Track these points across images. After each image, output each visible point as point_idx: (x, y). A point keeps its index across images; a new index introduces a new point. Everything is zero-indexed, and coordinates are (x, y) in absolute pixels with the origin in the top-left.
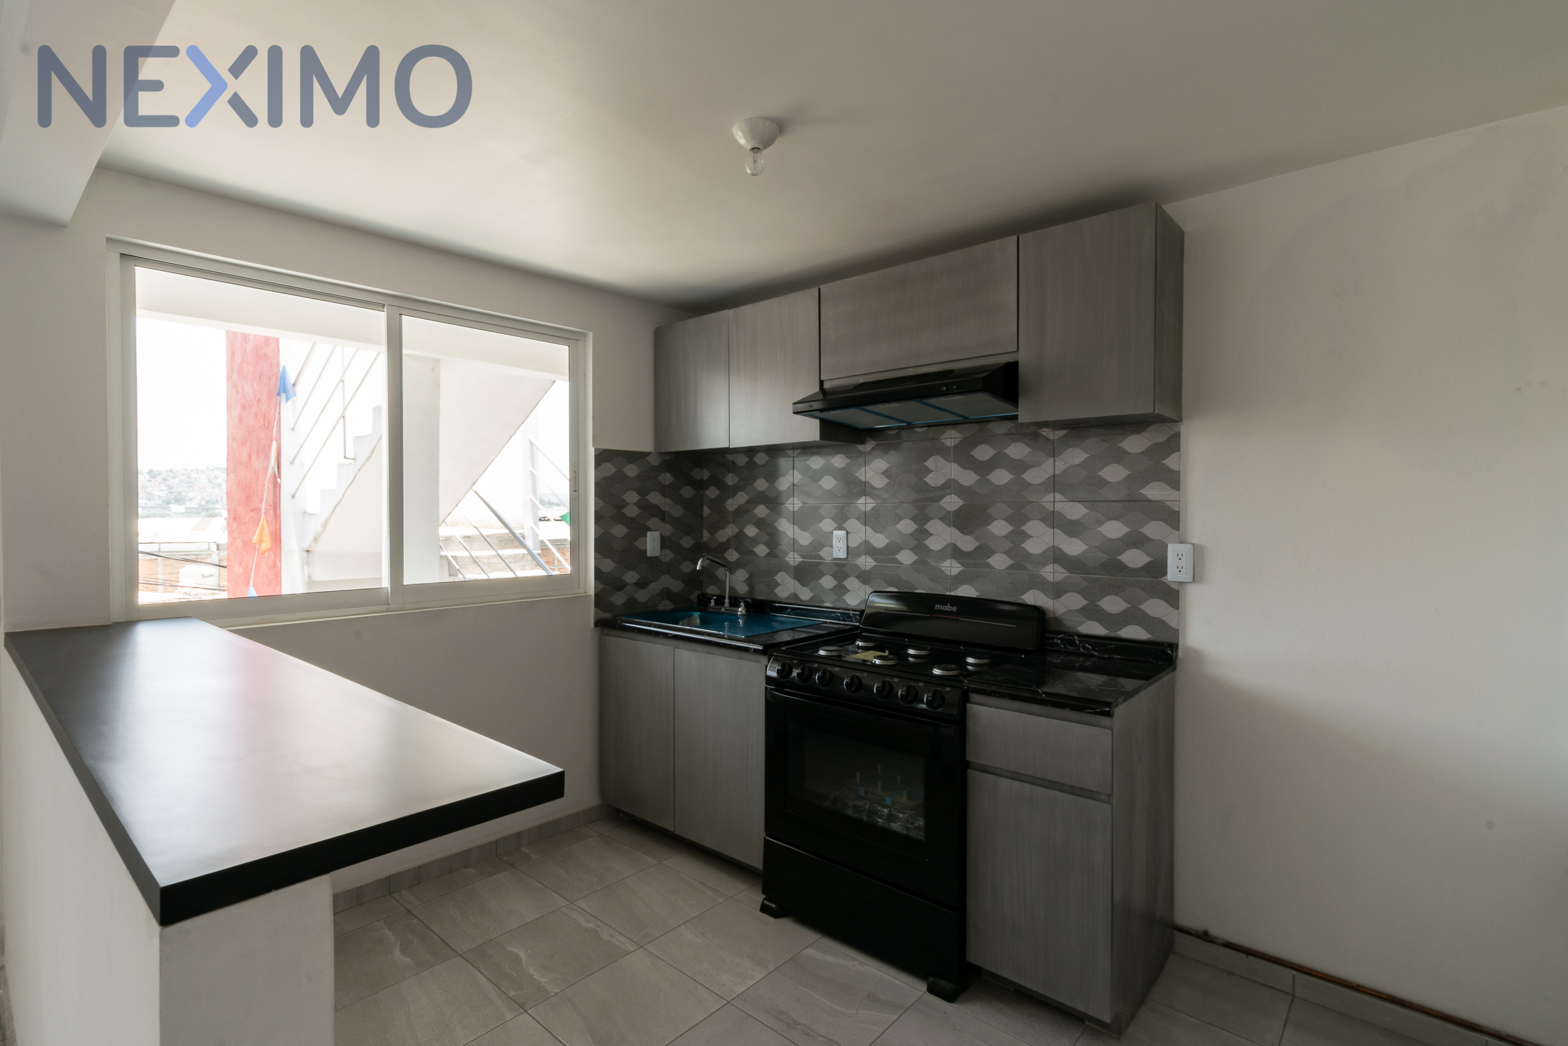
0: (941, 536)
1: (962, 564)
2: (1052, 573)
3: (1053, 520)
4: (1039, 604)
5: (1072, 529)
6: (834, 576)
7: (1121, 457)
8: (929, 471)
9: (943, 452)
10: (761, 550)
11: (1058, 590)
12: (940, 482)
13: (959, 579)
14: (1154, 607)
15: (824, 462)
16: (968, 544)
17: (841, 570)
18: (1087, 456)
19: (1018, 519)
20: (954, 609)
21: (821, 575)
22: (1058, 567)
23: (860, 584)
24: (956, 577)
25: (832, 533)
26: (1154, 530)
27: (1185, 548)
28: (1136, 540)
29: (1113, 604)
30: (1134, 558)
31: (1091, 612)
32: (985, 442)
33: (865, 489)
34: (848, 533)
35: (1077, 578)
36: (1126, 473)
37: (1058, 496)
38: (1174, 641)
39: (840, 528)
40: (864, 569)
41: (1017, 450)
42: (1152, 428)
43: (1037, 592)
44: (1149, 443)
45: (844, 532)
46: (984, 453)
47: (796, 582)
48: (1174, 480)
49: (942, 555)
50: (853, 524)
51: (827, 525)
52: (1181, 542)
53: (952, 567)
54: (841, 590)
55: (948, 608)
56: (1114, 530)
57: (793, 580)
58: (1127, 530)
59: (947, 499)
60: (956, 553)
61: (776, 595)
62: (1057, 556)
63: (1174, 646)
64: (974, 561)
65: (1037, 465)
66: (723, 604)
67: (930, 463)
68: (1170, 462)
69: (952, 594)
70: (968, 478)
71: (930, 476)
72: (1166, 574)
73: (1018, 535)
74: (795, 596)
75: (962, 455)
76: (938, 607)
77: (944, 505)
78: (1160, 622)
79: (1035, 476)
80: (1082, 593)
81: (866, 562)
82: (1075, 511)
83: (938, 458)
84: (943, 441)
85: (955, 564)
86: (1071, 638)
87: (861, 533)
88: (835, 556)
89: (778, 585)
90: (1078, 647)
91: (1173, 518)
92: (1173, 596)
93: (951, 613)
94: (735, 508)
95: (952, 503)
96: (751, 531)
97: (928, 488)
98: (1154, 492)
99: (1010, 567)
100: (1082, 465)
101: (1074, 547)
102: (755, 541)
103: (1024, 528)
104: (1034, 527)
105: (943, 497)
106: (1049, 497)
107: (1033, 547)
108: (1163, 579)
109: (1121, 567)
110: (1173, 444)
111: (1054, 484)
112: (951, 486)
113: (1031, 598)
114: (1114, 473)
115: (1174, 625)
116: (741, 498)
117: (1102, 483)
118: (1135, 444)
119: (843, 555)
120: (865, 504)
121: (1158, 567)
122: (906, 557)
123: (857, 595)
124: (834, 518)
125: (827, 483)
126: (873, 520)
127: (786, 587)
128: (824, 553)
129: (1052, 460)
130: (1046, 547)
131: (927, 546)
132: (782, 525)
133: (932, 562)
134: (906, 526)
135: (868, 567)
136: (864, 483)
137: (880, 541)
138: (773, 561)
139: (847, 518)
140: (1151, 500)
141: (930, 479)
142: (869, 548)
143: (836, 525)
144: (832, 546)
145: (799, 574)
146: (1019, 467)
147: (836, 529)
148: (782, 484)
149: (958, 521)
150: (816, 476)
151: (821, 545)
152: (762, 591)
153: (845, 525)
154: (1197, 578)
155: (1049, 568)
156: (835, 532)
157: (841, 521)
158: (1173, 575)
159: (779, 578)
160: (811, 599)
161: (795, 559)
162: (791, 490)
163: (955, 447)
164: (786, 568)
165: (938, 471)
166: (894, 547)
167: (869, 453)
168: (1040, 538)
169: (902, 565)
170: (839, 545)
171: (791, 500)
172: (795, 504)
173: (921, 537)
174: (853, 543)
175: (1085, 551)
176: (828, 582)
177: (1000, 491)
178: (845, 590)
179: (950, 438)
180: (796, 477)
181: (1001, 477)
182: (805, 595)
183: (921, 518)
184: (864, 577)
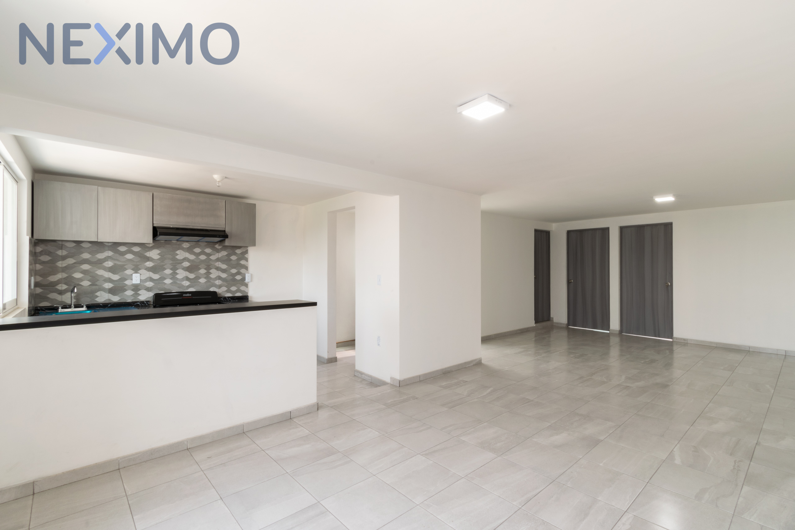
0: (181, 274)
1: (190, 282)
2: (218, 282)
3: (218, 269)
4: (214, 291)
5: (224, 271)
6: (133, 290)
7: (235, 254)
8: (177, 255)
9: (183, 249)
10: (85, 283)
11: (220, 287)
12: (182, 258)
13: (189, 287)
14: (243, 288)
15: (127, 249)
16: (192, 276)
17: (136, 288)
18: (227, 253)
19: (208, 268)
20: (190, 295)
21: (126, 290)
22: (220, 281)
23: (147, 292)
24: (187, 286)
26: (243, 271)
27: (249, 275)
28: (239, 273)
29: (234, 288)
30: (238, 277)
31: (228, 291)
32: (198, 247)
33: (148, 259)
34: (140, 274)
35: (225, 283)
36: (237, 258)
37: (220, 263)
38: (247, 295)
39: (136, 272)
40: (148, 286)
41: (208, 250)
42: (242, 248)
43: (214, 288)
44: (242, 251)
45: (139, 274)
46: (197, 250)
47: (110, 295)
48: (247, 260)
49: (183, 279)
50: (143, 271)
51: (129, 272)
52: (248, 273)
53: (186, 283)
54: (137, 295)
55: (188, 295)
56: (234, 271)
57: (107, 294)
58: (237, 271)
59: (184, 263)
60: (187, 279)
61: (97, 301)
62: (219, 278)
63: (248, 296)
64: (194, 281)
65: (214, 255)
66: (62, 308)
67: (178, 252)
68: (246, 256)
69: (186, 291)
70: (192, 257)
71: (178, 256)
72: (245, 280)
73: (208, 273)
74: (109, 300)
75: (190, 250)
76: (184, 295)
77: (183, 265)
78: (244, 291)
79: (213, 258)
80: (226, 286)
81: (150, 284)
82: (224, 266)
83: (181, 251)
84: (183, 246)
86: (225, 298)
87: (147, 274)
88: (133, 283)
89: (98, 296)
90: (227, 300)
91: (246, 268)
92: (246, 285)
93: (189, 296)
94: (64, 265)
95: (186, 264)
96: (77, 275)
97: (177, 260)
98: (243, 262)
99: (206, 282)
100: (226, 255)
101: (224, 275)
102: (81, 280)
103: (210, 271)
104: (213, 271)
105: (183, 262)
106: (217, 263)
107: (212, 276)
108: (245, 282)
109: (236, 280)
110: (246, 252)
111: (218, 260)
112: (185, 259)
113: (212, 289)
114: (234, 258)
115: (247, 291)
116: (71, 261)
117: (231, 260)
118: (238, 251)
119: (138, 282)
120: (149, 264)
121: (244, 279)
122: (168, 281)
123: (145, 296)
124: (133, 269)
125: (129, 256)
126: (153, 270)
127: (102, 297)
128: (128, 282)
129: (218, 254)
130: (216, 276)
131: (176, 278)
132: (100, 272)
133: (178, 282)
134: (168, 272)
135: (150, 286)
136: (149, 257)
137: (156, 277)
138: (94, 287)
139: (140, 269)
140: (242, 264)
141: (178, 257)
142: (151, 279)
143: (134, 272)
144: (132, 280)
145: (112, 291)
146: (208, 255)
147: (134, 273)
148: (101, 256)
149: (188, 269)
150: (123, 254)
151: (126, 280)
152: (86, 300)
153: (138, 272)
154: (251, 281)
155: (217, 281)
156: (133, 274)
157: (136, 270)
158: (247, 281)
159: (98, 294)
160: (120, 300)
161: (108, 285)
162: (107, 259)
163: (187, 248)
164: (104, 290)
165: (181, 255)
166: (162, 278)
167: (151, 247)
168: (214, 274)
169: (166, 284)
170: (136, 279)
171: (107, 262)
172: (109, 264)
173: (174, 274)
174: (143, 278)
175: (227, 277)
176: (129, 293)
177: (202, 261)
178: (139, 295)
179: (186, 245)
180: (110, 253)
181: (203, 257)
182: (115, 299)
183: (174, 269)
184: (148, 289)
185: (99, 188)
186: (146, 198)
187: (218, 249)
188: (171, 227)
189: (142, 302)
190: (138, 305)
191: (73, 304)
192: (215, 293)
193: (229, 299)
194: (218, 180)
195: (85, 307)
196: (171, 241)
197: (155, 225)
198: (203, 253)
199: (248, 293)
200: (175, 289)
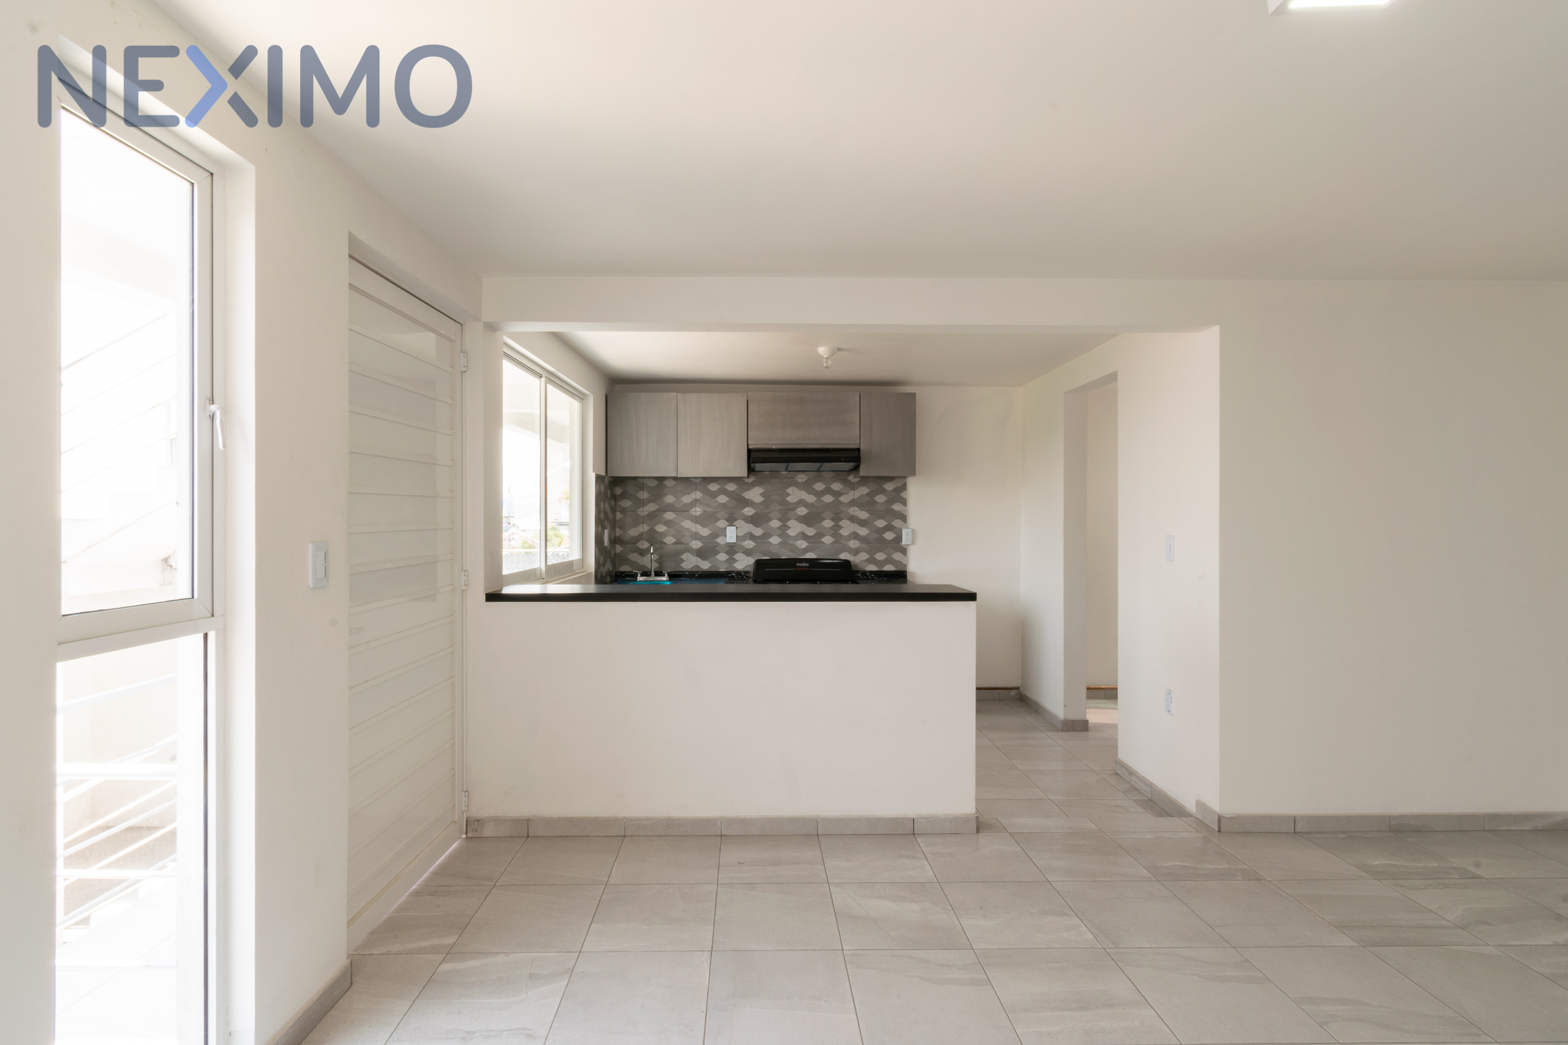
0: (795, 528)
1: (807, 542)
2: (853, 544)
3: (853, 519)
4: (847, 559)
5: (863, 523)
6: (727, 553)
7: (883, 492)
8: (789, 495)
9: (797, 485)
10: (670, 540)
11: (856, 552)
12: (795, 501)
13: (806, 550)
14: (897, 556)
15: (719, 487)
16: (811, 532)
17: (731, 549)
18: (869, 490)
19: (837, 518)
20: (808, 565)
21: (717, 553)
22: (856, 541)
23: (745, 557)
24: (804, 549)
25: (726, 528)
26: (897, 523)
27: (909, 531)
28: (889, 528)
29: (880, 556)
30: (889, 536)
31: (871, 560)
32: (821, 481)
33: (747, 503)
34: (737, 528)
35: (865, 546)
36: (886, 499)
37: (856, 508)
38: (904, 569)
39: (731, 525)
40: (747, 548)
41: (837, 486)
42: (896, 480)
43: (846, 553)
44: (895, 486)
45: (735, 527)
46: (819, 486)
47: (698, 558)
48: (904, 502)
49: (797, 538)
50: (740, 523)
51: (722, 523)
52: (907, 528)
53: (802, 544)
54: (732, 560)
55: (804, 564)
56: (881, 523)
57: (695, 558)
58: (886, 523)
59: (799, 509)
60: (804, 536)
61: (682, 567)
62: (855, 536)
63: (906, 572)
64: (815, 540)
65: (846, 494)
66: (642, 575)
67: (789, 490)
68: (903, 495)
69: (802, 558)
70: (811, 499)
71: (789, 497)
72: (902, 541)
73: (837, 527)
74: (698, 566)
75: (807, 487)
76: (798, 564)
77: (797, 512)
78: (899, 562)
79: (845, 499)
80: (867, 552)
81: (749, 544)
82: (863, 515)
83: (794, 488)
84: (797, 479)
85: (804, 542)
86: (864, 573)
87: (748, 528)
88: (728, 541)
89: (683, 561)
90: (868, 576)
91: (904, 518)
92: (904, 551)
93: (806, 567)
94: (645, 513)
95: (802, 511)
96: (661, 528)
97: (788, 503)
98: (897, 507)
99: (833, 542)
100: (868, 494)
101: (863, 532)
102: (663, 535)
103: (840, 523)
104: (845, 523)
105: (797, 508)
106: (852, 509)
107: (844, 532)
108: (901, 544)
109: (884, 540)
110: (904, 487)
111: (853, 503)
112: (802, 503)
113: (844, 556)
114: (880, 499)
115: (904, 563)
116: (652, 507)
117: (876, 503)
118: (889, 486)
119: (734, 540)
120: (749, 511)
121: (899, 538)
122: (775, 540)
123: (744, 563)
124: (727, 520)
125: (722, 499)
126: (754, 520)
127: (690, 562)
128: (720, 540)
129: (853, 492)
130: (850, 532)
131: (787, 534)
132: (687, 524)
133: (790, 542)
134: (775, 524)
135: (750, 547)
136: (748, 500)
137: (758, 532)
138: (679, 546)
139: (736, 520)
140: (895, 511)
141: (789, 499)
142: (751, 536)
143: (728, 524)
144: (726, 536)
145: (701, 554)
146: (837, 494)
147: (728, 526)
148: (687, 499)
149: (806, 520)
150: (714, 495)
151: (718, 536)
152: (670, 567)
153: (734, 524)
154: (913, 543)
155: (852, 542)
156: (728, 528)
157: (731, 521)
158: (904, 542)
159: (684, 556)
160: (710, 567)
161: (696, 544)
162: (695, 503)
163: (804, 483)
164: (690, 550)
165: (794, 494)
166: (767, 535)
167: (751, 483)
168: (847, 528)
169: (772, 544)
170: (731, 535)
171: (694, 509)
172: (697, 511)
173: (783, 529)
174: (741, 534)
175: (869, 533)
176: (722, 557)
177: (828, 506)
178: (735, 561)
179: (801, 478)
180: (698, 495)
181: (828, 499)
182: (705, 566)
183: (784, 519)
184: (748, 552)
185: (679, 394)
186: (737, 403)
187: (854, 483)
188: (774, 447)
189: (739, 573)
190: (733, 576)
191: (653, 570)
192: (847, 563)
193: (871, 576)
194: (825, 357)
195: (666, 575)
196: (779, 471)
197: (750, 447)
198: (827, 491)
199: (906, 565)
200: (785, 555)
